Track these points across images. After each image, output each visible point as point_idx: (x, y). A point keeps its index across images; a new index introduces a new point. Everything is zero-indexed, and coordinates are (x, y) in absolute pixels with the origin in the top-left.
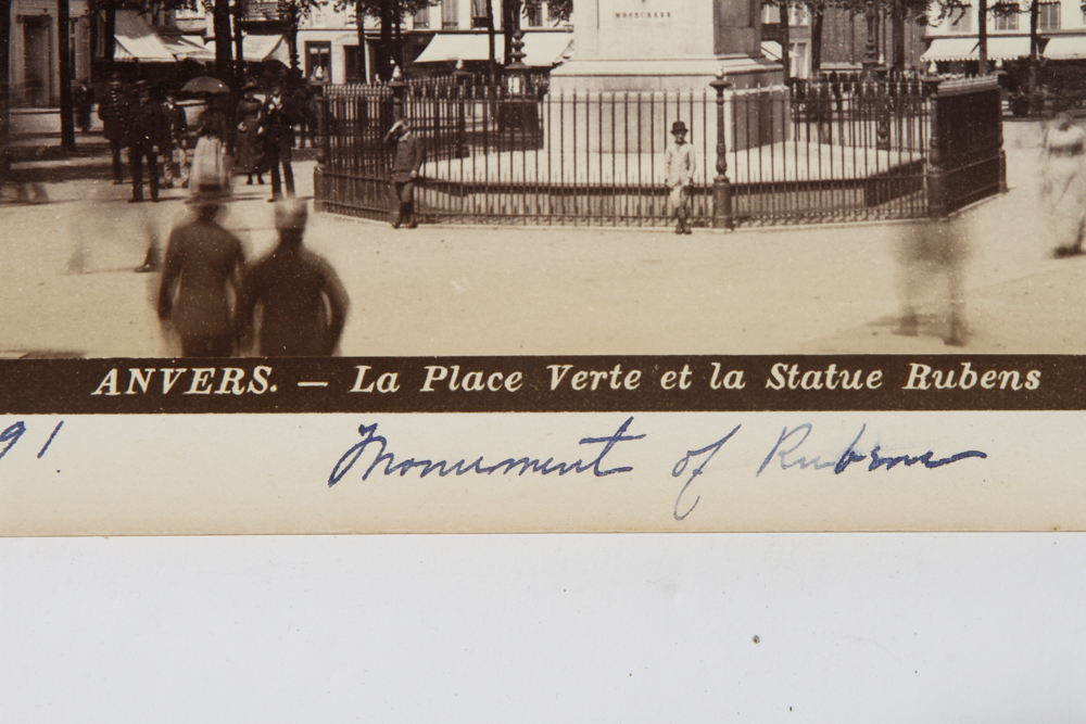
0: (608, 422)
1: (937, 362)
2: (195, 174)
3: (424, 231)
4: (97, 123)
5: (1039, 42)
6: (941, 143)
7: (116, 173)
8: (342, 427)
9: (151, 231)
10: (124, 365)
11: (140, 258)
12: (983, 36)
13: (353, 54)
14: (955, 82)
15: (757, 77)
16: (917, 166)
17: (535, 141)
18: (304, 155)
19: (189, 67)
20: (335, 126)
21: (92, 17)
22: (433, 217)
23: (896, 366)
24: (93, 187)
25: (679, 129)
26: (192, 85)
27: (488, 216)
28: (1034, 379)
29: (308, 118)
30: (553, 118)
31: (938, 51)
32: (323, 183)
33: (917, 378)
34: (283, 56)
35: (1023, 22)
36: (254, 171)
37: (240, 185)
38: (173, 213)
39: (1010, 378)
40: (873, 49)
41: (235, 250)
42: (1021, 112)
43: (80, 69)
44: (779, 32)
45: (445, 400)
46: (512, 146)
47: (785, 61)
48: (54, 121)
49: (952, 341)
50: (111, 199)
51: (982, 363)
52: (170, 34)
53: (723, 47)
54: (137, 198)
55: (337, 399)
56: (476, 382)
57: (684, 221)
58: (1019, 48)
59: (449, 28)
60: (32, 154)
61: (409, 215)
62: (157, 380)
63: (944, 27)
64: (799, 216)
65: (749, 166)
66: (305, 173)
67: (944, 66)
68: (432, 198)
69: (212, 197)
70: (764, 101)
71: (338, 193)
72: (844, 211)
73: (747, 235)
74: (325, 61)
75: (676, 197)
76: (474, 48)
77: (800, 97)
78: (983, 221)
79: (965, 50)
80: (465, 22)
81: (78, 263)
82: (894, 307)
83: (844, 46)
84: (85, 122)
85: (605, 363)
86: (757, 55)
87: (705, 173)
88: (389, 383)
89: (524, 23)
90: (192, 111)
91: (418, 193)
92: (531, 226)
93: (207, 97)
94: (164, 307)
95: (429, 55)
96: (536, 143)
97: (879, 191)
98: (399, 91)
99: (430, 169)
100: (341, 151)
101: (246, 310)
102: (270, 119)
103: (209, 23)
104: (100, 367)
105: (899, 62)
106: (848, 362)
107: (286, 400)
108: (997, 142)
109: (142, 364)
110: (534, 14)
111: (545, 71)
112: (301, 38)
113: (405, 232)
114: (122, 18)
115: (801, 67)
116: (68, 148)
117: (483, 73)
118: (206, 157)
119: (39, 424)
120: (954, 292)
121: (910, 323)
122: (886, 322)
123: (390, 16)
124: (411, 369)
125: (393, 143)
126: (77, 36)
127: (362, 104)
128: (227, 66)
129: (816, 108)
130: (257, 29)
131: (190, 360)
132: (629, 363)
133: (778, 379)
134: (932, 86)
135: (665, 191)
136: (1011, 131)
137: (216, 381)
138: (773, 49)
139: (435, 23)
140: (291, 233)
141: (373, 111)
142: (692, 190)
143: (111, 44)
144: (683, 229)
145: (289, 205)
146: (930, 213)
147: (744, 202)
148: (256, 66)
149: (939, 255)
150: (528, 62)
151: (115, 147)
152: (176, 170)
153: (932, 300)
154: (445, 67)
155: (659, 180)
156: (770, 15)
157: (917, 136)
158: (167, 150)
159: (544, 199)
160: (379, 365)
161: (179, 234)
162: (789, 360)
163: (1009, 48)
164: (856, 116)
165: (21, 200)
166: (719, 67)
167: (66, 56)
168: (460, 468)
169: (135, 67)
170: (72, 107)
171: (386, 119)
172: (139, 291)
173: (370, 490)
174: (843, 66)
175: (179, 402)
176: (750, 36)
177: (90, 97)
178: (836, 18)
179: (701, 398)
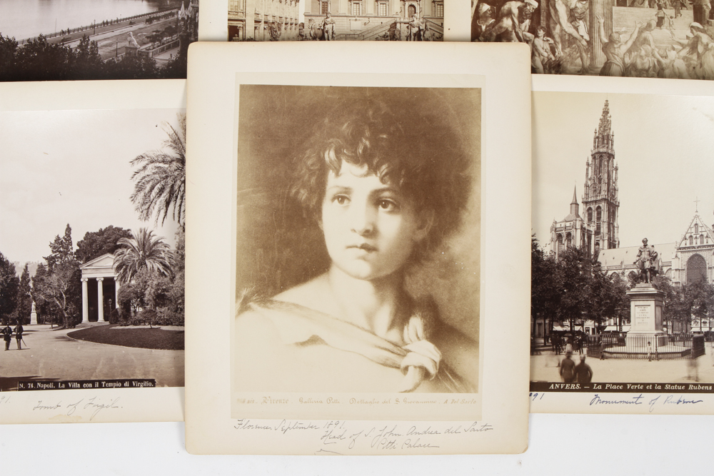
0: (638, 394)
1: (694, 384)
2: (566, 350)
3: (605, 360)
4: (550, 341)
5: (710, 328)
6: (694, 346)
7: (553, 350)
8: (592, 395)
9: (559, 360)
10: (554, 383)
11: (557, 365)
12: (701, 327)
13: (593, 329)
14: (696, 335)
15: (662, 334)
16: (690, 350)
17: (624, 345)
18: (585, 347)
19: (565, 332)
20: (590, 342)
21: (549, 323)
22: (607, 358)
23: (687, 385)
24: (549, 352)
25: (649, 343)
26: (566, 335)
27: (616, 358)
28: (711, 388)
29: (585, 340)
30: (627, 340)
31: (693, 330)
32: (588, 352)
33: (691, 387)
34: (581, 330)
35: (708, 325)
36: (577, 350)
37: (574, 352)
38: (563, 357)
39: (707, 388)
40: (682, 329)
41: (573, 363)
42: (708, 341)
43: (547, 332)
44: (666, 326)
45: (609, 390)
46: (620, 346)
47: (667, 331)
48: (543, 341)
49: (697, 381)
50: (552, 354)
51: (702, 385)
52: (562, 326)
53: (657, 329)
54: (557, 354)
55: (591, 390)
56: (615, 387)
57: (650, 359)
58: (707, 329)
59: (610, 325)
60: (539, 347)
61: (603, 358)
62: (560, 386)
63: (694, 326)
64: (670, 358)
65: (661, 349)
66: (585, 350)
67: (694, 332)
68: (607, 355)
69: (569, 354)
70: (664, 338)
71: (591, 354)
72: (678, 357)
73: (661, 361)
74: (589, 331)
75: (649, 355)
76: (614, 328)
77: (670, 338)
78: (701, 359)
79: (698, 330)
80: (612, 324)
81: (546, 366)
82: (686, 375)
83: (677, 329)
84: (548, 341)
85: (637, 384)
86: (662, 330)
87: (654, 351)
88: (600, 387)
89: (622, 324)
90: (566, 339)
91: (604, 354)
92: (624, 360)
93: (569, 337)
94: (561, 373)
95: (606, 330)
96: (625, 345)
97: (684, 354)
98: (601, 336)
99: (606, 350)
100: (591, 346)
101: (575, 374)
102: (579, 341)
103: (569, 324)
104: (550, 384)
105: (687, 332)
106: (679, 384)
107: (582, 390)
108: (704, 346)
109: (557, 383)
110: (624, 322)
111: (626, 333)
112: (585, 327)
113: (602, 361)
114: (554, 323)
115: (670, 332)
116: (545, 345)
117: (615, 333)
118: (568, 347)
119: (540, 394)
120: (697, 372)
121: (689, 378)
122: (685, 377)
123: (600, 323)
124: (604, 385)
125: (600, 345)
126: (547, 326)
127: (595, 338)
128: (572, 331)
129: (673, 340)
130: (577, 325)
131: (566, 382)
132: (641, 384)
133: (667, 387)
134: (692, 336)
135: (647, 354)
136: (706, 344)
137: (570, 386)
138: (665, 329)
139: (607, 324)
140: (583, 361)
141: (597, 339)
142: (651, 354)
143: (553, 328)
144: (650, 360)
145: (582, 356)
146: (692, 358)
147: (660, 356)
148: (577, 332)
149: (694, 365)
150: (623, 331)
151: (553, 345)
152: (563, 349)
153: (693, 374)
154: (609, 332)
155: (646, 352)
156: (665, 323)
157: (690, 345)
158: (562, 346)
159: (626, 355)
160: (598, 384)
161: (564, 361)
162: (669, 384)
163: (705, 329)
164: (679, 341)
165: (537, 355)
166: (656, 332)
167: (545, 330)
168: (612, 402)
169: (556, 332)
170: (546, 338)
171: (599, 341)
172: (557, 370)
173: (597, 406)
174: (677, 332)
175: (564, 390)
176: (661, 327)
177: (549, 337)
178: (676, 324)
179: (653, 390)
